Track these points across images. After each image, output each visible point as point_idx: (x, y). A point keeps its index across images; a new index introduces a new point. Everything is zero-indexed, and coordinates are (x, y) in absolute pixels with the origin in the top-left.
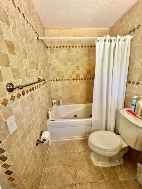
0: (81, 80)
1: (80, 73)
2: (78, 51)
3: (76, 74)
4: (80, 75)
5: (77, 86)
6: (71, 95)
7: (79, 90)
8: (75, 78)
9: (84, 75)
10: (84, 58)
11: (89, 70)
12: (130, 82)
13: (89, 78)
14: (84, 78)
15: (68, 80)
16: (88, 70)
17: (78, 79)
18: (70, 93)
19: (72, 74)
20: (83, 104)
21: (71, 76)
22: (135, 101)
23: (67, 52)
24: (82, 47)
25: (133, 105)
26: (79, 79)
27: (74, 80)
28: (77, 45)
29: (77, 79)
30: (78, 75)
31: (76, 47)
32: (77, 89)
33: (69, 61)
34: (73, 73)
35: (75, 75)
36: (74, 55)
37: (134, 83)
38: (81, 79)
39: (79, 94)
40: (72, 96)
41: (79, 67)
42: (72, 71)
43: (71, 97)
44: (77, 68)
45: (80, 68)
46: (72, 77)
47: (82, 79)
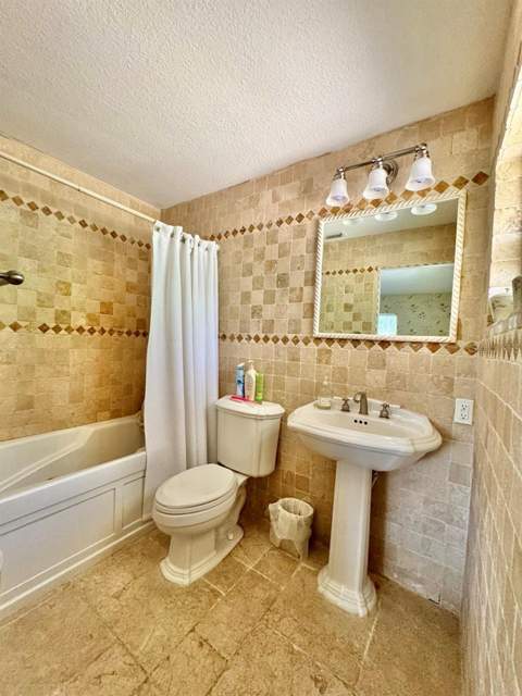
0: (75, 332)
1: (74, 309)
2: (65, 232)
3: (57, 307)
4: (73, 313)
5: (57, 353)
6: (29, 393)
7: (65, 369)
8: (52, 325)
9: (90, 317)
10: (90, 260)
11: (106, 301)
12: (224, 337)
13: (107, 329)
14: (87, 328)
15: (15, 327)
16: (103, 299)
17: (63, 326)
18: (23, 383)
19: (39, 306)
20: (84, 428)
21: (33, 314)
22: (241, 373)
23: (21, 221)
24: (83, 224)
25: (239, 382)
26: (69, 330)
27: (44, 331)
28: (66, 214)
29: (57, 329)
30: (64, 312)
31: (60, 216)
32: (59, 368)
33: (29, 257)
34: (41, 304)
35: (51, 313)
36: (52, 240)
37: (232, 338)
38: (78, 330)
39: (67, 388)
40: (31, 397)
41: (70, 285)
42: (39, 294)
43: (29, 404)
44: (62, 286)
45: (74, 290)
46: (38, 319)
47: (81, 330)
